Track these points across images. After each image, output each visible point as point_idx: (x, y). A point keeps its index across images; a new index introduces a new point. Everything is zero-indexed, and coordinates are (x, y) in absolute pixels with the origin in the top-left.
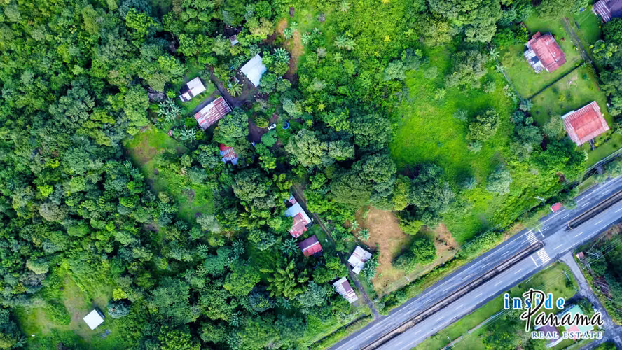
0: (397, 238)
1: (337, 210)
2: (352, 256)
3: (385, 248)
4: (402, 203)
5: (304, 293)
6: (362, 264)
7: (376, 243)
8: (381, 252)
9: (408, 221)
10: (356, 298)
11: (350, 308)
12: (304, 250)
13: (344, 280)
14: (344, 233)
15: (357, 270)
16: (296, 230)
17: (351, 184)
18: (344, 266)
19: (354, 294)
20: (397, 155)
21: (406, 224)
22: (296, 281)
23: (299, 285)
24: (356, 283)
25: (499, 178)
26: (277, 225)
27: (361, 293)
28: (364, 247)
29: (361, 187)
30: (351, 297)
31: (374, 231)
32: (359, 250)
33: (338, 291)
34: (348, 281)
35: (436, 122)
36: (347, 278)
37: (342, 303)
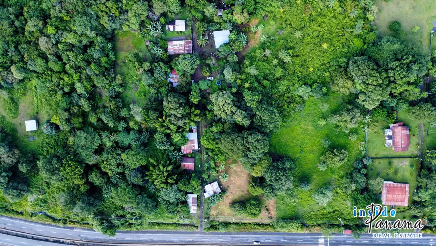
0: (243, 191)
1: (217, 152)
2: (209, 186)
3: (231, 193)
4: (259, 172)
5: (167, 189)
6: (211, 193)
7: (228, 187)
8: (228, 193)
9: (256, 185)
10: (196, 212)
11: (189, 215)
13: (195, 196)
14: (213, 168)
15: (206, 195)
16: (186, 149)
17: (236, 142)
18: (201, 188)
19: (196, 208)
20: (274, 142)
21: (253, 186)
22: (167, 179)
23: (167, 183)
24: (201, 202)
25: (324, 194)
26: (176, 138)
27: (201, 210)
28: (220, 184)
29: (241, 147)
30: (193, 209)
31: (232, 178)
32: (215, 184)
33: (188, 200)
34: (198, 198)
35: (309, 137)
36: (198, 196)
37: (186, 209)
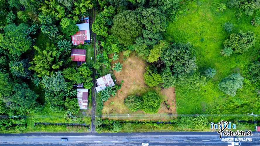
0: (139, 85)
1: (111, 42)
2: (101, 78)
3: (126, 87)
4: (156, 55)
5: (50, 76)
6: (104, 86)
7: (123, 80)
8: (123, 88)
9: (153, 72)
10: (86, 108)
11: (79, 112)
12: (73, 55)
13: (86, 90)
14: (106, 60)
15: (98, 89)
17: (128, 17)
18: (91, 79)
19: (87, 104)
20: (171, 31)
21: (150, 74)
22: (51, 66)
23: (51, 70)
24: (93, 99)
27: (92, 107)
28: (113, 78)
29: (134, 23)
30: (83, 105)
31: (127, 71)
32: (108, 77)
33: (78, 95)
34: (89, 94)
35: (208, 24)
36: (89, 90)
37: (74, 103)
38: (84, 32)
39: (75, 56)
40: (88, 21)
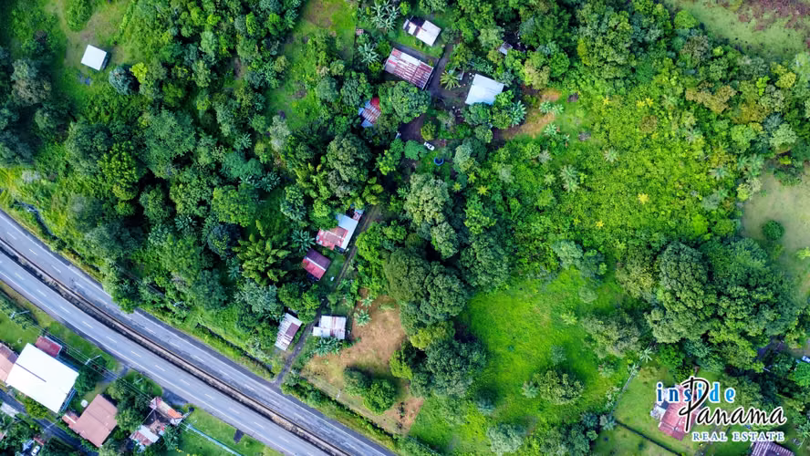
0: (379, 358)
1: (374, 271)
2: (330, 318)
3: (359, 350)
4: (422, 342)
5: (259, 286)
6: (327, 333)
7: (360, 338)
8: (354, 348)
9: (406, 360)
10: (284, 348)
11: (269, 347)
12: (308, 259)
13: (298, 323)
14: (352, 294)
15: (316, 332)
16: (325, 237)
17: (413, 272)
18: (314, 314)
19: (289, 343)
20: (474, 307)
21: (400, 359)
22: (267, 269)
23: (263, 275)
24: (301, 339)
25: (509, 436)
26: (320, 212)
27: (294, 351)
28: (348, 326)
29: (415, 285)
30: (283, 342)
31: (373, 328)
32: (341, 321)
33: (282, 323)
34: (300, 329)
35: (535, 330)
36: (302, 325)
37: (271, 335)
38: (344, 232)
39: (308, 263)
40: (358, 217)
